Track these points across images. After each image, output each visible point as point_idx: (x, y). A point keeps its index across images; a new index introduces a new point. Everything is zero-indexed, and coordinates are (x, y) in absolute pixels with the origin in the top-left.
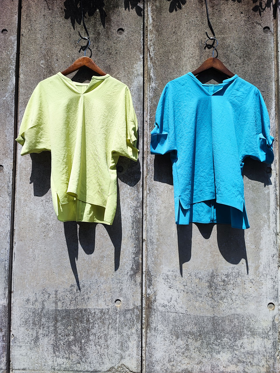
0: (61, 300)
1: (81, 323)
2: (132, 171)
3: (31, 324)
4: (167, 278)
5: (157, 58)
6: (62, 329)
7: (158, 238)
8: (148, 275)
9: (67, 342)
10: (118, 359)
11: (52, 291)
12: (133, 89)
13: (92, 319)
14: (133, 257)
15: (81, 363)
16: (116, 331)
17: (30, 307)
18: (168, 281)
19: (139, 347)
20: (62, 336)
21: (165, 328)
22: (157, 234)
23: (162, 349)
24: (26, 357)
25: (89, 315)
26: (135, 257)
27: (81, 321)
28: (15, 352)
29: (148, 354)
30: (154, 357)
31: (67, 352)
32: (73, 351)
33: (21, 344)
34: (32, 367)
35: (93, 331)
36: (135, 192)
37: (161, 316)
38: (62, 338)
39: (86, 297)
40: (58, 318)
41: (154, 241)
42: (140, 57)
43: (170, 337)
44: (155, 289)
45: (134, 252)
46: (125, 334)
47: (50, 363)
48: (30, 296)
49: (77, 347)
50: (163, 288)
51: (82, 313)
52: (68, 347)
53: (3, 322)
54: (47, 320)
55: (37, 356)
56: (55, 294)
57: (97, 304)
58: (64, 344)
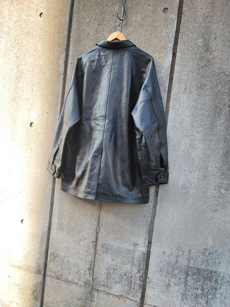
0: (193, 259)
1: (210, 282)
3: (165, 273)
6: (192, 283)
9: (195, 294)
11: (186, 249)
13: (220, 281)
17: (166, 259)
20: (191, 288)
24: (158, 297)
25: (218, 277)
27: (210, 280)
28: (149, 291)
31: (193, 302)
32: (199, 303)
33: (154, 286)
35: (221, 291)
38: (191, 290)
39: (217, 261)
40: (189, 273)
48: (166, 249)
49: (204, 300)
51: (211, 274)
52: (196, 298)
53: (141, 265)
54: (180, 273)
55: (167, 299)
56: (188, 253)
57: (227, 269)
58: (192, 295)
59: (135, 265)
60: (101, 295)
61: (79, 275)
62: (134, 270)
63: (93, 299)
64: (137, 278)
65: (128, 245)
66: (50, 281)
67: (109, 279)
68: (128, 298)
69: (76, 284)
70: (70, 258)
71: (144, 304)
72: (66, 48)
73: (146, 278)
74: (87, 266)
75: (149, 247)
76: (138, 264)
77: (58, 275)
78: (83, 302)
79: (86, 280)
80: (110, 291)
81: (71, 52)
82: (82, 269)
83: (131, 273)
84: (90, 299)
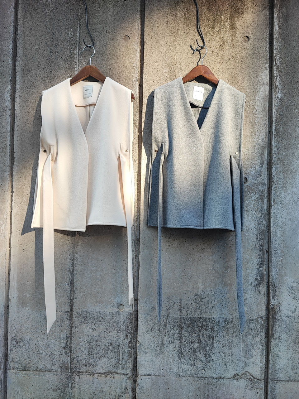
0: (185, 308)
1: (206, 331)
2: (257, 182)
3: (157, 331)
4: (291, 289)
5: (283, 67)
6: (187, 337)
7: (283, 249)
8: (273, 285)
9: (192, 349)
10: (242, 366)
11: (176, 299)
12: (259, 99)
13: (216, 328)
14: (257, 268)
15: (205, 370)
16: (240, 339)
17: (156, 315)
18: (293, 292)
19: (263, 355)
20: (187, 343)
21: (289, 338)
22: (282, 246)
23: (285, 358)
24: (152, 363)
25: (213, 324)
26: (259, 268)
27: (205, 329)
28: (141, 359)
29: (272, 362)
30: (278, 364)
31: (192, 359)
32: (198, 358)
33: (146, 350)
34: (157, 372)
35: (218, 339)
36: (260, 203)
37: (285, 327)
38: (187, 345)
39: (210, 306)
40: (182, 325)
41: (279, 252)
42: (266, 65)
43: (294, 346)
44: (279, 300)
45: (258, 262)
46: (249, 343)
47: (175, 369)
49: (202, 354)
50: (288, 299)
51: (206, 322)
52: (193, 354)
53: (129, 329)
54: (173, 328)
55: (163, 363)
56: (180, 303)
57: (221, 313)
58: (189, 351)
59: (121, 330)
60: (84, 377)
61: (53, 358)
62: (121, 336)
63: (73, 385)
64: (125, 345)
65: (111, 307)
66: (14, 375)
67: (92, 354)
68: (117, 373)
69: (50, 371)
70: (39, 339)
71: (137, 375)
72: (11, 79)
73: (136, 343)
74: (61, 345)
75: (136, 306)
76: (125, 328)
77: (24, 364)
78: (61, 392)
79: (62, 363)
80: (94, 370)
81: (19, 84)
82: (56, 350)
83: (117, 340)
84: (70, 385)
